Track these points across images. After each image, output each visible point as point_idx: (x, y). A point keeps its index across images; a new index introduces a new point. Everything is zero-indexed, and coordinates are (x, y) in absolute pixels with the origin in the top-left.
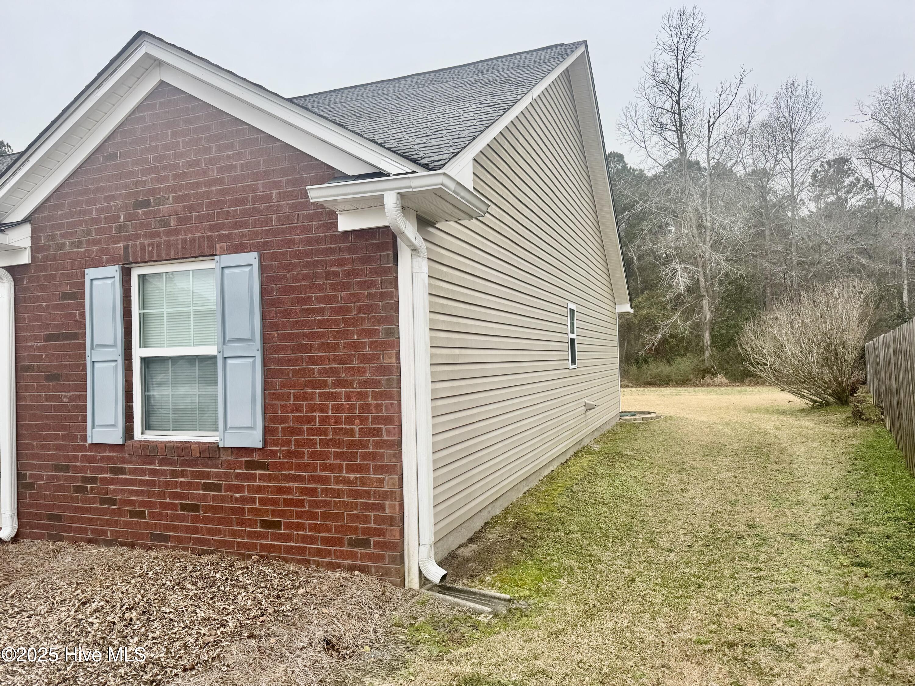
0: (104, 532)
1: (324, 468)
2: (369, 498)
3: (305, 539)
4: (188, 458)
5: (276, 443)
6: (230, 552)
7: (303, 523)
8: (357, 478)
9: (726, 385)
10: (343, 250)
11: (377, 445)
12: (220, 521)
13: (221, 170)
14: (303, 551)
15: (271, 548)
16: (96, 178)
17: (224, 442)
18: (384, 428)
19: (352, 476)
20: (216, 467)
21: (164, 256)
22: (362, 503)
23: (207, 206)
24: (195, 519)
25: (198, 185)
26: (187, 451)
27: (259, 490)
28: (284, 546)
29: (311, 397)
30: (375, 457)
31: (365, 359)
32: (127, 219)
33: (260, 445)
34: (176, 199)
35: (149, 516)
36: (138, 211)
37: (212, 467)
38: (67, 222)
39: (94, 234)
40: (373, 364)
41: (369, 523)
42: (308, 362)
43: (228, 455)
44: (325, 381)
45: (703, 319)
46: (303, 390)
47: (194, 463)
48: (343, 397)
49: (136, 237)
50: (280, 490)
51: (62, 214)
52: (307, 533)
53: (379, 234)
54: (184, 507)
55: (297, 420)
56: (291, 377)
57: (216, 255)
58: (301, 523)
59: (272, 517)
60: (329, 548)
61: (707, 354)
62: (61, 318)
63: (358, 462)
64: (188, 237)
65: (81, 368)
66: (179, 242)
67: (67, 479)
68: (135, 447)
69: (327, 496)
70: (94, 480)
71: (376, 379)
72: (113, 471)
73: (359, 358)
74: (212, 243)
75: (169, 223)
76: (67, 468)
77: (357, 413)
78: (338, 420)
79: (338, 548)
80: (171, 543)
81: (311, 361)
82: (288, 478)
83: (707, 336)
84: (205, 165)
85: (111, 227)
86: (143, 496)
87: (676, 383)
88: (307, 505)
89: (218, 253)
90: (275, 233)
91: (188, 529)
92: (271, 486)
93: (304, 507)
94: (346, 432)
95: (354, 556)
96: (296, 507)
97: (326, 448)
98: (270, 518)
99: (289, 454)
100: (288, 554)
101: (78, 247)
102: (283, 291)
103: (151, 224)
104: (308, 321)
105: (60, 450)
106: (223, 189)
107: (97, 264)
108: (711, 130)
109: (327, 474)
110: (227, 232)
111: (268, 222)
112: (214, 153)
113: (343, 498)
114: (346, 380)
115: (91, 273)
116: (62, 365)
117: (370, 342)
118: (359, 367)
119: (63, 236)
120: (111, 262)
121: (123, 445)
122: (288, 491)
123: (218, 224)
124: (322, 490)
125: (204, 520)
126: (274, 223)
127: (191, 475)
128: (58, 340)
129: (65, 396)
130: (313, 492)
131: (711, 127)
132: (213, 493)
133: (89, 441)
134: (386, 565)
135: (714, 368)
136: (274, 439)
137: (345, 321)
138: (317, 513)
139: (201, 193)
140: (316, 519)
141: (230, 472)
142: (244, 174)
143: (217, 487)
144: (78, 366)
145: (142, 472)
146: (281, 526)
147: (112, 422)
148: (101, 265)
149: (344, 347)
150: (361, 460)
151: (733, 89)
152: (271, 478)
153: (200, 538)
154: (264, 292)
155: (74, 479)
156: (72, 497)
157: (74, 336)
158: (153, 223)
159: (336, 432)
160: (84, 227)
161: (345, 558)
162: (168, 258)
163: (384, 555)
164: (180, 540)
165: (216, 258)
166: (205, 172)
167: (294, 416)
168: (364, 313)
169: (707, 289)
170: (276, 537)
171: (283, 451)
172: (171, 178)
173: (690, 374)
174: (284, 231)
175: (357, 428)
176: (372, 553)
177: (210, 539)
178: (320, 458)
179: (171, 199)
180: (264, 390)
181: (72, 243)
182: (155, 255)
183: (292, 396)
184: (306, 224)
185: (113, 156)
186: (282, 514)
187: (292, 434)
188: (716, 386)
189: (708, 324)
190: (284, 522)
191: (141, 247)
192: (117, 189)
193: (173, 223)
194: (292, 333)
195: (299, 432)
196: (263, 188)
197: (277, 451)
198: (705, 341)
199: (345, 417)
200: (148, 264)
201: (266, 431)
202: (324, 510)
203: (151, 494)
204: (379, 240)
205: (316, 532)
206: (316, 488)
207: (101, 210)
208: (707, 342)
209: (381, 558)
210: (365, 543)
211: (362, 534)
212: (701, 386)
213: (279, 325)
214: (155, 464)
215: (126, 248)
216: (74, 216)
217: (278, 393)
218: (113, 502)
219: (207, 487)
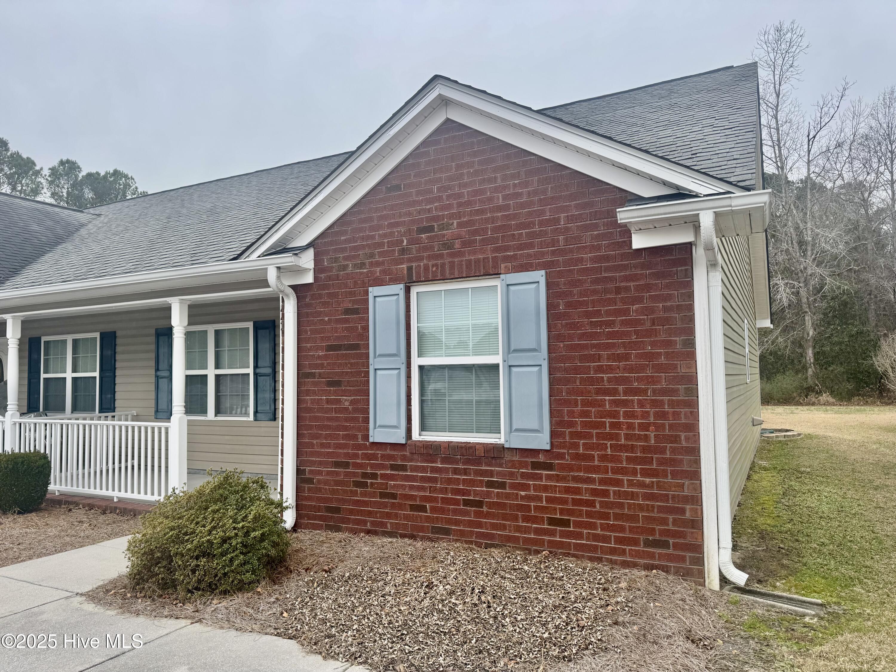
0: (383, 525)
1: (615, 471)
2: (667, 501)
3: (596, 537)
4: (471, 457)
5: (562, 445)
6: (515, 547)
7: (594, 522)
8: (653, 482)
9: (834, 404)
10: (635, 267)
11: (673, 451)
12: (505, 517)
13: (505, 197)
14: (595, 549)
15: (561, 545)
16: (380, 207)
17: (510, 443)
18: (683, 436)
19: (648, 480)
20: (501, 466)
21: (448, 276)
22: (660, 506)
23: (492, 230)
24: (478, 514)
25: (481, 212)
26: (471, 450)
27: (546, 488)
28: (574, 543)
29: (601, 404)
30: (672, 462)
31: (659, 368)
32: (409, 243)
33: (548, 447)
34: (460, 225)
35: (431, 510)
36: (421, 236)
37: (496, 466)
38: (349, 247)
39: (377, 257)
40: (669, 373)
41: (668, 525)
42: (597, 371)
43: (512, 456)
44: (616, 389)
45: (806, 336)
46: (591, 397)
47: (478, 461)
48: (636, 404)
49: (421, 259)
50: (568, 490)
51: (345, 240)
52: (599, 532)
53: (676, 251)
54: (467, 503)
55: (585, 424)
56: (579, 384)
57: (500, 274)
58: (592, 522)
59: (560, 515)
60: (623, 547)
61: (810, 372)
62: (343, 331)
63: (654, 467)
64: (473, 258)
65: (363, 375)
66: (464, 263)
67: (347, 474)
68: (418, 446)
69: (619, 497)
70: (374, 476)
71: (673, 388)
72: (393, 467)
73: (653, 367)
74: (497, 263)
75: (453, 246)
76: (346, 465)
77: (652, 420)
78: (630, 426)
79: (633, 548)
80: (454, 536)
81: (600, 369)
82: (576, 479)
83: (810, 353)
84: (491, 193)
85: (394, 250)
86: (425, 491)
87: (778, 401)
88: (598, 506)
89: (502, 272)
90: (561, 252)
91: (471, 524)
92: (559, 486)
93: (595, 507)
94: (639, 438)
95: (652, 556)
96: (586, 507)
97: (617, 452)
98: (558, 516)
99: (577, 457)
100: (578, 551)
101: (361, 268)
102: (569, 305)
103: (434, 247)
104: (597, 332)
105: (340, 448)
106: (509, 214)
107: (379, 283)
108: (811, 143)
109: (620, 477)
110: (512, 253)
111: (554, 242)
112: (499, 182)
113: (639, 500)
114: (639, 388)
115: (374, 291)
116: (343, 372)
117: (665, 352)
118: (653, 376)
119: (346, 258)
120: (394, 281)
121: (406, 444)
122: (577, 491)
123: (502, 246)
124: (614, 492)
125: (487, 515)
126: (561, 243)
127: (474, 472)
128: (340, 350)
129: (346, 400)
130: (605, 493)
131: (811, 140)
132: (497, 490)
133: (371, 440)
134: (687, 565)
135: (818, 386)
136: (561, 442)
137: (636, 332)
138: (609, 513)
139: (485, 219)
140: (608, 519)
141: (514, 472)
142: (530, 201)
143: (502, 485)
144: (359, 373)
145: (424, 469)
146: (570, 524)
147: (394, 423)
148: (384, 283)
149: (636, 357)
150: (658, 465)
151: (834, 102)
152: (558, 478)
153: (484, 532)
154: (550, 306)
155: (354, 474)
156: (351, 491)
157: (356, 347)
158: (436, 247)
159: (628, 437)
160: (367, 251)
161: (641, 558)
162: (452, 277)
163: (685, 556)
164: (462, 533)
165: (502, 276)
166: (490, 199)
167: (581, 421)
168: (658, 325)
169: (809, 305)
170: (563, 534)
171: (571, 453)
172: (455, 206)
173: (793, 392)
174: (571, 251)
175: (652, 435)
176: (671, 554)
177: (494, 533)
178: (611, 461)
179: (455, 224)
180: (550, 396)
181: (355, 265)
182: (439, 275)
183: (579, 402)
184: (596, 244)
185: (398, 188)
186: (570, 512)
187: (580, 438)
188: (822, 405)
189: (812, 340)
190: (574, 520)
191: (424, 267)
192: (400, 216)
193: (457, 246)
194: (579, 344)
195: (589, 436)
196: (550, 212)
197: (565, 453)
198: (808, 359)
199: (639, 423)
200: (431, 282)
201: (553, 434)
202: (617, 511)
203: (433, 490)
204: (676, 256)
205: (609, 531)
206: (608, 490)
207: (385, 236)
208: (810, 360)
209: (682, 559)
210: (665, 545)
211: (660, 535)
212: (806, 405)
213: (565, 336)
214: (437, 462)
215: (410, 269)
216: (357, 241)
217: (564, 400)
218: (393, 496)
219: (490, 484)
